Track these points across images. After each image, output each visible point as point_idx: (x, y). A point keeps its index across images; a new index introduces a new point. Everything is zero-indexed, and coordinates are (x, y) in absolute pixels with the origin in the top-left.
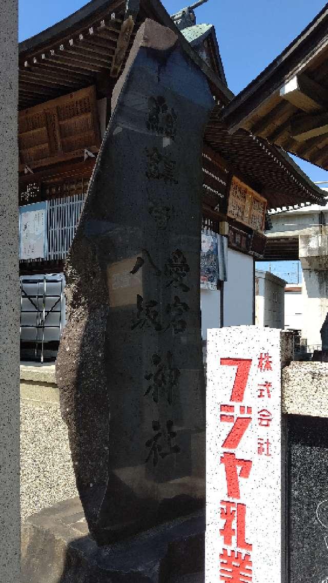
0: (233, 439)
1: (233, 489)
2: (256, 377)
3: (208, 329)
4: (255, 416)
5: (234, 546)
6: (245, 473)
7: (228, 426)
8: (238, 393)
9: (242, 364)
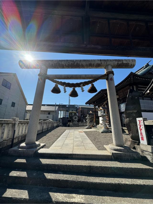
0: (140, 127)
1: (141, 131)
2: (141, 122)
3: (137, 118)
4: (141, 125)
5: (142, 136)
6: (142, 130)
7: (140, 126)
8: (140, 123)
9: (140, 121)
